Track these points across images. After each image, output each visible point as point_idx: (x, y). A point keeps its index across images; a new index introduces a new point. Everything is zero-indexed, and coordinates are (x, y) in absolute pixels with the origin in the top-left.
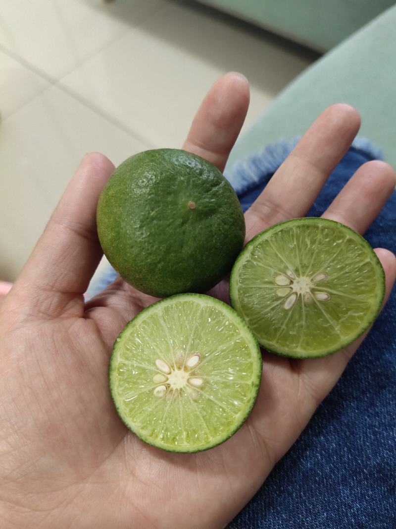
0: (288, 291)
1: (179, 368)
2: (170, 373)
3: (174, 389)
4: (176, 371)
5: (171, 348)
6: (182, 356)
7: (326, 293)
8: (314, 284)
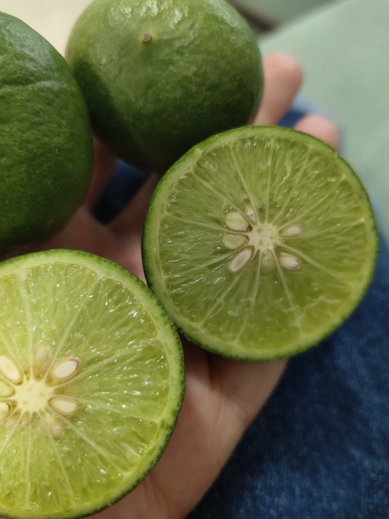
0: (240, 241)
1: (38, 377)
2: (20, 383)
3: (23, 412)
4: (32, 381)
5: (30, 339)
6: (47, 357)
7: (295, 258)
8: (282, 240)
